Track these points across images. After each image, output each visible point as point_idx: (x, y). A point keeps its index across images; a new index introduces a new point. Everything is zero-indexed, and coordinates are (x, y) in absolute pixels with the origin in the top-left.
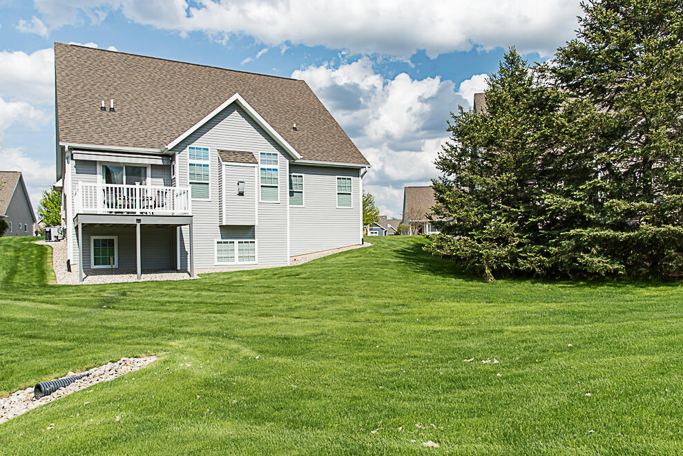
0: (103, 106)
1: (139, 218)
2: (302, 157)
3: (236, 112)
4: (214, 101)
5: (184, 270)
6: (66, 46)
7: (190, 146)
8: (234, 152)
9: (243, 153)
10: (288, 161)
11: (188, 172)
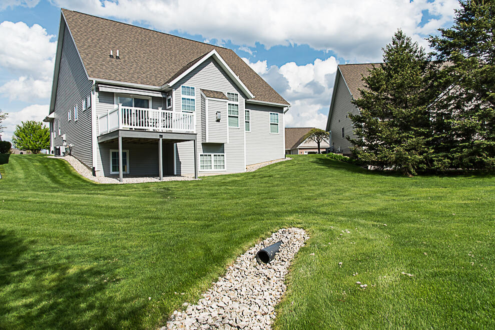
0: (111, 54)
1: (161, 134)
2: (254, 97)
3: (212, 63)
4: (182, 58)
5: (179, 175)
6: (71, 11)
7: (183, 85)
8: (211, 91)
9: (217, 92)
10: (244, 99)
11: (182, 104)
